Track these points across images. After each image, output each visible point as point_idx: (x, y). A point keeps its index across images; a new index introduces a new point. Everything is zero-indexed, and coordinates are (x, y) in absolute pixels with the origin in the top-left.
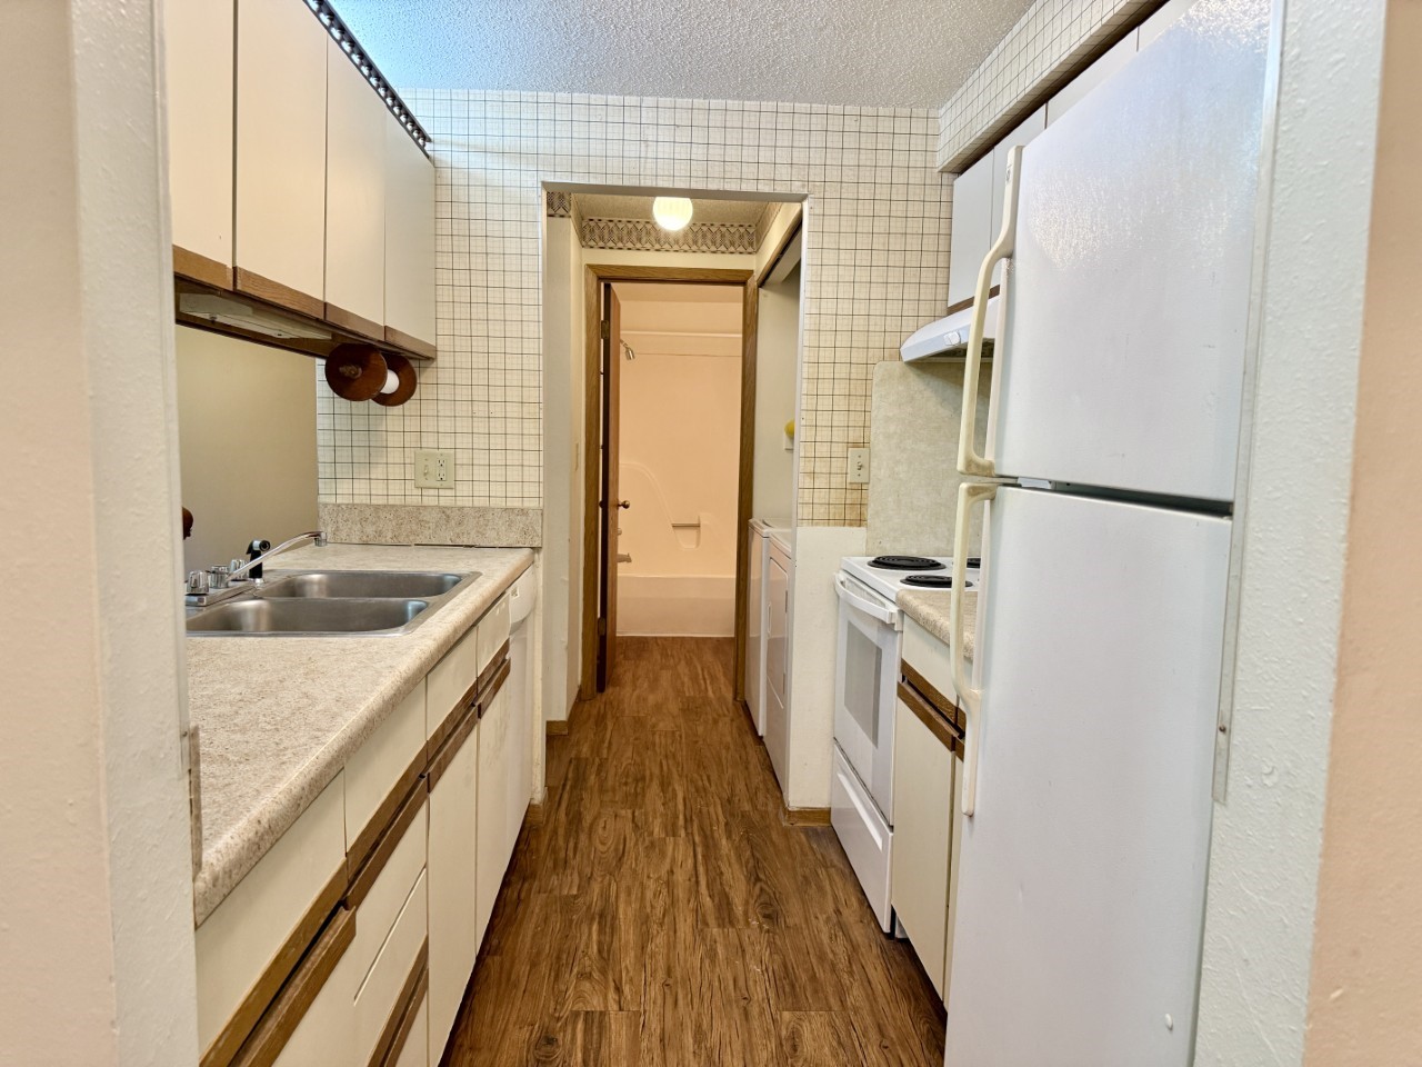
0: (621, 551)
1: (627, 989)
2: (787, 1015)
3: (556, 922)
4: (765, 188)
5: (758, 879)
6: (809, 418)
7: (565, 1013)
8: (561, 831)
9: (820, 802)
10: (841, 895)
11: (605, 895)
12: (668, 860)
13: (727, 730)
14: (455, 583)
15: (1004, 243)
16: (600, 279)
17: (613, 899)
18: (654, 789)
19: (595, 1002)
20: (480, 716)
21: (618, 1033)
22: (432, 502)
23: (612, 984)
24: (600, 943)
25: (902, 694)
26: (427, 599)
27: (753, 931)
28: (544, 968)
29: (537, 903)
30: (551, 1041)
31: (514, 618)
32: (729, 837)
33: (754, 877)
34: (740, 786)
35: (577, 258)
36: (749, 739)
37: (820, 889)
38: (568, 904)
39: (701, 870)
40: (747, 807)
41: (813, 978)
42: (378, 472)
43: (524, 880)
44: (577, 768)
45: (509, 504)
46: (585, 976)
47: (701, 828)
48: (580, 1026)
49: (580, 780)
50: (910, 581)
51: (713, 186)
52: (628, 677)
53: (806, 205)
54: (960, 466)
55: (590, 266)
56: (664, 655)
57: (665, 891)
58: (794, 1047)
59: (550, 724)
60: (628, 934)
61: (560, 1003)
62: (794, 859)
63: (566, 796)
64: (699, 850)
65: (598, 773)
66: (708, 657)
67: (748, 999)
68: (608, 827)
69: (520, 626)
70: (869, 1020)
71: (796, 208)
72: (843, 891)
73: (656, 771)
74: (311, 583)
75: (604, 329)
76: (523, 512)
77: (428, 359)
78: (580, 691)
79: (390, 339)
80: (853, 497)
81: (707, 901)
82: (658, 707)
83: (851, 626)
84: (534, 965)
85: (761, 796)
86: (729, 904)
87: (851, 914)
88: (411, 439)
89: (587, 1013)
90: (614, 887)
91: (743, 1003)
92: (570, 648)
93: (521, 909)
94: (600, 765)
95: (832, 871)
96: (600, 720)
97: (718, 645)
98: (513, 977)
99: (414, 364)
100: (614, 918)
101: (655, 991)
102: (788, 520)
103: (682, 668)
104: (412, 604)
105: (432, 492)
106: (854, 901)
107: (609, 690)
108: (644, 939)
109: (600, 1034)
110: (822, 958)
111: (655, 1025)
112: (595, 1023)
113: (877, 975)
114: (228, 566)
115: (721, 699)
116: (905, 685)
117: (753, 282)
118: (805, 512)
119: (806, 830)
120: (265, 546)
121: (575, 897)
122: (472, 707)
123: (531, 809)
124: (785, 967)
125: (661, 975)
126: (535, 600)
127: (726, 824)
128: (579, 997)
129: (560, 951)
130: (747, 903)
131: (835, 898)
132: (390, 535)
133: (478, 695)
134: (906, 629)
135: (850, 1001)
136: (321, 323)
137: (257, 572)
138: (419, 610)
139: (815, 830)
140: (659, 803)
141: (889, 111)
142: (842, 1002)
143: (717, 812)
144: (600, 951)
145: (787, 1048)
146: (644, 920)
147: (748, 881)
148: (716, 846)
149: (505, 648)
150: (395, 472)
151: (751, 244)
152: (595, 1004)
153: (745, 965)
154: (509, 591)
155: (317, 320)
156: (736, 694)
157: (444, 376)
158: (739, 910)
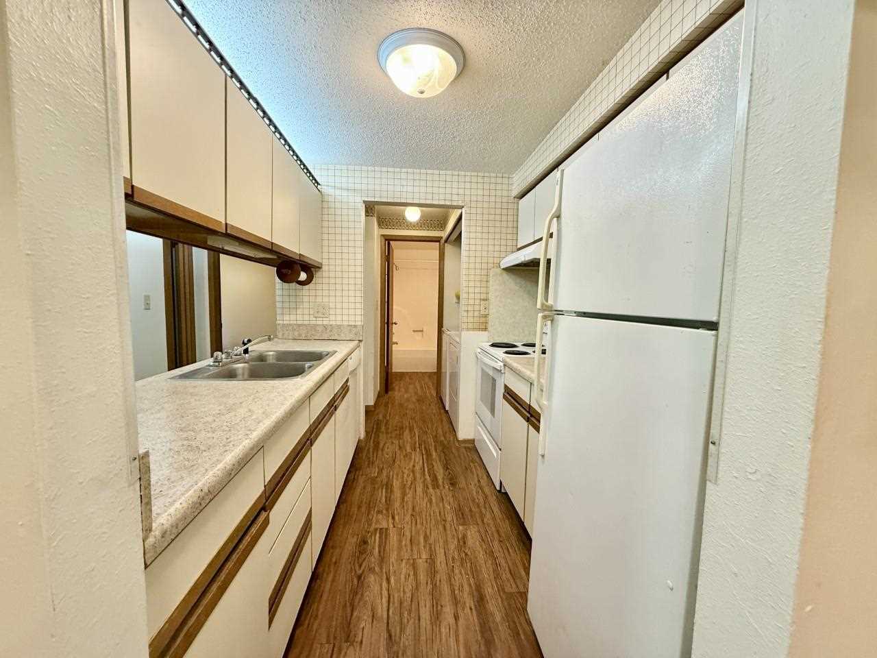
0: (394, 340)
1: (397, 518)
2: (461, 528)
3: (369, 489)
4: (448, 203)
5: (447, 468)
6: (465, 290)
7: (372, 529)
8: (371, 450)
9: (470, 437)
10: (480, 475)
11: (388, 477)
12: (413, 461)
13: (434, 409)
14: (327, 355)
15: (556, 212)
16: (386, 240)
17: (391, 477)
18: (407, 432)
19: (384, 524)
20: (336, 410)
21: (393, 538)
22: (320, 323)
23: (390, 515)
24: (386, 497)
25: (504, 397)
26: (313, 363)
27: (446, 490)
28: (363, 509)
29: (361, 480)
30: (365, 542)
31: (351, 369)
32: (436, 450)
33: (446, 468)
34: (440, 431)
35: (377, 232)
36: (442, 411)
37: (472, 472)
38: (373, 481)
39: (425, 465)
40: (442, 438)
41: (471, 510)
42: (299, 311)
43: (356, 470)
44: (378, 424)
45: (350, 324)
46: (379, 512)
47: (425, 448)
48: (378, 535)
49: (378, 429)
50: (506, 353)
51: (428, 202)
52: (397, 388)
53: (463, 210)
54: (539, 306)
55: (382, 235)
56: (411, 379)
57: (412, 475)
58: (465, 543)
59: (367, 407)
60: (397, 494)
61: (370, 525)
62: (461, 459)
63: (373, 435)
64: (425, 457)
65: (385, 426)
66: (427, 379)
67: (445, 521)
68: (389, 448)
69: (353, 372)
70: (494, 529)
71: (460, 211)
72: (481, 472)
73: (408, 425)
74: (269, 355)
75: (387, 258)
76: (355, 326)
77: (319, 268)
78: (379, 393)
79: (302, 259)
80: (482, 320)
81: (427, 477)
82: (408, 400)
83: (482, 370)
84: (359, 507)
85: (448, 434)
86: (437, 479)
87: (484, 482)
88: (312, 299)
89: (381, 529)
90: (391, 473)
91: (443, 523)
92: (375, 378)
93: (355, 483)
94: (386, 423)
95: (476, 464)
96: (386, 405)
97: (430, 375)
98: (351, 513)
99: (312, 269)
100: (392, 485)
101: (408, 518)
102: (457, 328)
103: (417, 384)
104: (307, 365)
105: (320, 319)
106: (485, 477)
107: (390, 393)
108: (404, 494)
109: (386, 538)
110: (473, 500)
111: (408, 534)
112: (384, 533)
113: (496, 509)
114: (233, 350)
115: (432, 395)
116: (506, 394)
117: (443, 241)
118: (464, 326)
119: (465, 448)
120: (249, 341)
121: (376, 477)
122: (332, 407)
123: (359, 441)
124: (460, 506)
125: (410, 511)
126: (360, 360)
127: (435, 445)
128: (377, 521)
129: (370, 502)
130: (443, 478)
131: (478, 475)
132: (303, 335)
133: (335, 402)
134: (506, 373)
135: (485, 520)
136: (271, 251)
137: (246, 351)
138: (310, 367)
139: (469, 448)
140: (409, 437)
141: (494, 175)
142: (483, 521)
143: (431, 441)
144: (386, 501)
145: (461, 543)
146: (403, 487)
147: (444, 469)
148: (431, 455)
149: (347, 381)
150: (306, 311)
151: (442, 227)
152: (384, 525)
153: (443, 505)
154: (349, 358)
155: (269, 249)
156: (437, 393)
157: (325, 274)
158: (440, 482)
